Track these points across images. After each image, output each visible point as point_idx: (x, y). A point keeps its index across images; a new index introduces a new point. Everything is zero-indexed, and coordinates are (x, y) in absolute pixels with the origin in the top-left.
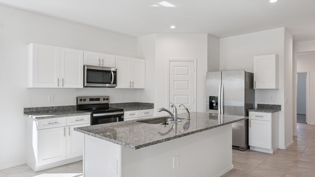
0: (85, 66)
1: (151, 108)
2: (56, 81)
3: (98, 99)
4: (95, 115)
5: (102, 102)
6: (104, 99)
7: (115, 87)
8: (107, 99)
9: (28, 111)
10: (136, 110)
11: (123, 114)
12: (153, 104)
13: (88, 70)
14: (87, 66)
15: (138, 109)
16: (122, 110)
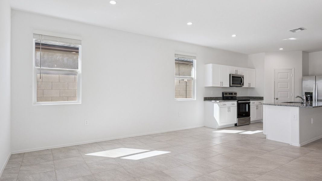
0: (231, 75)
1: (262, 100)
2: (220, 83)
3: (232, 94)
4: (239, 102)
5: (234, 95)
6: (234, 94)
7: (242, 86)
8: (236, 94)
9: (206, 99)
10: (255, 100)
11: (250, 103)
12: (263, 97)
13: (233, 77)
14: (232, 74)
15: (256, 100)
16: (249, 100)
